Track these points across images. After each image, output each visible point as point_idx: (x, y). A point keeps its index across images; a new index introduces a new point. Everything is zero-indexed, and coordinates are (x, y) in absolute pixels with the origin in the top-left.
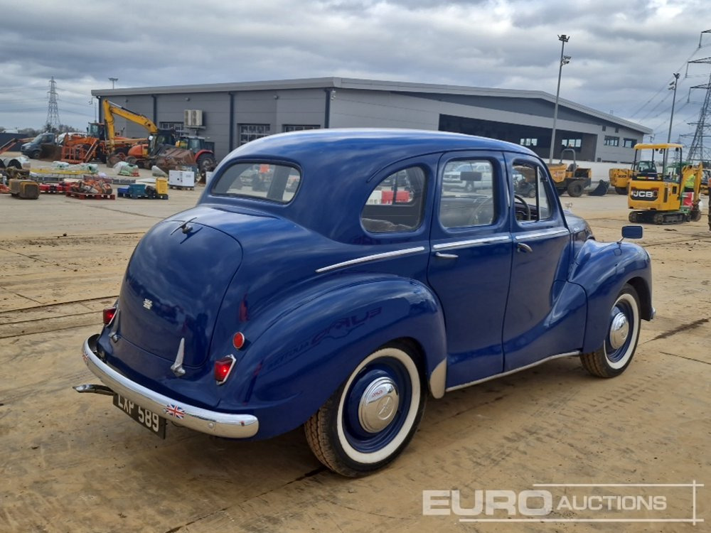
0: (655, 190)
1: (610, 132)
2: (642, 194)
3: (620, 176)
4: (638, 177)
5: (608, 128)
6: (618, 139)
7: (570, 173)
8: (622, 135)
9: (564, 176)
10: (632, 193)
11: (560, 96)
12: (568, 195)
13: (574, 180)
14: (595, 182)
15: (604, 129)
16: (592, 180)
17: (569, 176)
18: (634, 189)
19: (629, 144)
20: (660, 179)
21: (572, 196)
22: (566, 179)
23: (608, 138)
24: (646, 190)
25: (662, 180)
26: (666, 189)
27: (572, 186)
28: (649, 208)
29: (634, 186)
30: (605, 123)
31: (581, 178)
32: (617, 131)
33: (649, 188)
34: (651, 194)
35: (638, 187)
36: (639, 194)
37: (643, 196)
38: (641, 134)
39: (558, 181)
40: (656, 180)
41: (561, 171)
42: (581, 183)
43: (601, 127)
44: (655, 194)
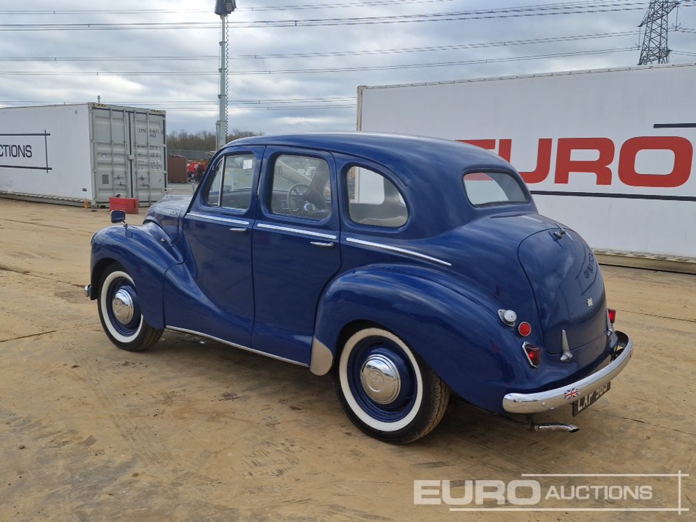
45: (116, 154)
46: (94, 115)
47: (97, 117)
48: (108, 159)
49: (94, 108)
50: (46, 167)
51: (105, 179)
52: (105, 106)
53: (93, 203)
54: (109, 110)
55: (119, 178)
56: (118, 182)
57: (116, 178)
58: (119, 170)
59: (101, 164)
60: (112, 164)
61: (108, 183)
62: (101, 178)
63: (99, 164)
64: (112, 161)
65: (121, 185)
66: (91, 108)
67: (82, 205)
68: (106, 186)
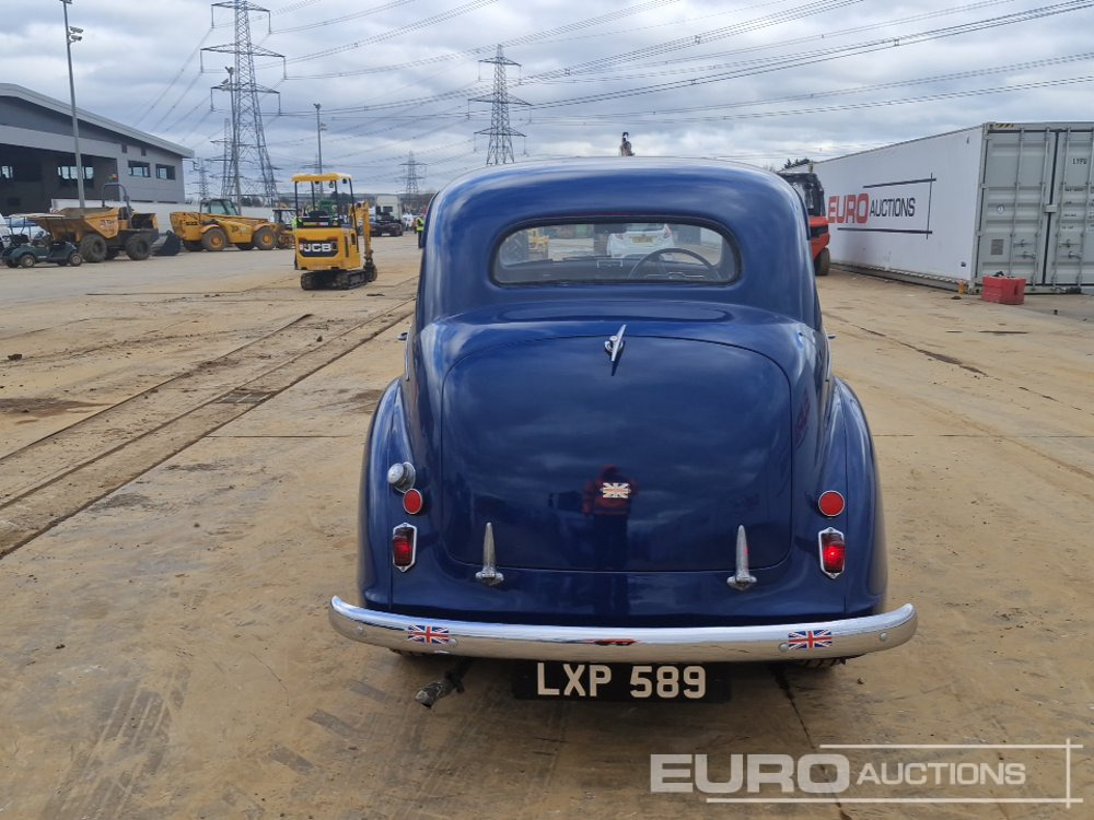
0: (333, 241)
1: (134, 154)
2: (316, 248)
3: (188, 224)
4: (305, 224)
5: (129, 148)
6: (147, 165)
7: (124, 222)
8: (152, 159)
9: (116, 226)
10: (301, 247)
11: (77, 106)
12: (127, 258)
13: (134, 232)
14: (163, 235)
15: (124, 151)
16: (160, 232)
17: (124, 228)
18: (303, 241)
19: (163, 172)
20: (336, 224)
21: (134, 258)
22: (121, 232)
23: (132, 164)
24: (321, 242)
25: (339, 226)
26: (346, 238)
27: (133, 241)
28: (329, 267)
29: (302, 236)
30: (125, 140)
31: (143, 229)
32: (144, 154)
33: (325, 238)
34: (327, 248)
35: (309, 238)
36: (312, 248)
37: (319, 250)
38: (179, 157)
39: (108, 236)
40: (330, 226)
41: (111, 219)
42: (146, 237)
43: (118, 147)
44: (335, 246)
45: (1020, 205)
46: (990, 144)
47: (995, 146)
48: (1007, 214)
49: (990, 132)
50: (925, 229)
51: (997, 247)
52: (1013, 125)
53: (971, 286)
54: (1019, 131)
55: (1022, 245)
56: (1020, 251)
57: (1015, 245)
58: (1025, 232)
59: (991, 222)
60: (1013, 222)
61: (1001, 253)
62: (990, 244)
63: (989, 222)
64: (1014, 216)
65: (1024, 256)
66: (986, 132)
67: (954, 287)
68: (996, 258)
